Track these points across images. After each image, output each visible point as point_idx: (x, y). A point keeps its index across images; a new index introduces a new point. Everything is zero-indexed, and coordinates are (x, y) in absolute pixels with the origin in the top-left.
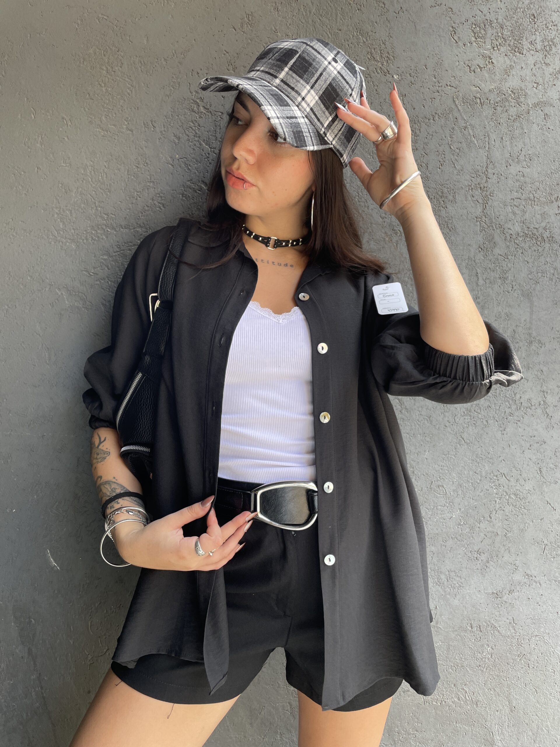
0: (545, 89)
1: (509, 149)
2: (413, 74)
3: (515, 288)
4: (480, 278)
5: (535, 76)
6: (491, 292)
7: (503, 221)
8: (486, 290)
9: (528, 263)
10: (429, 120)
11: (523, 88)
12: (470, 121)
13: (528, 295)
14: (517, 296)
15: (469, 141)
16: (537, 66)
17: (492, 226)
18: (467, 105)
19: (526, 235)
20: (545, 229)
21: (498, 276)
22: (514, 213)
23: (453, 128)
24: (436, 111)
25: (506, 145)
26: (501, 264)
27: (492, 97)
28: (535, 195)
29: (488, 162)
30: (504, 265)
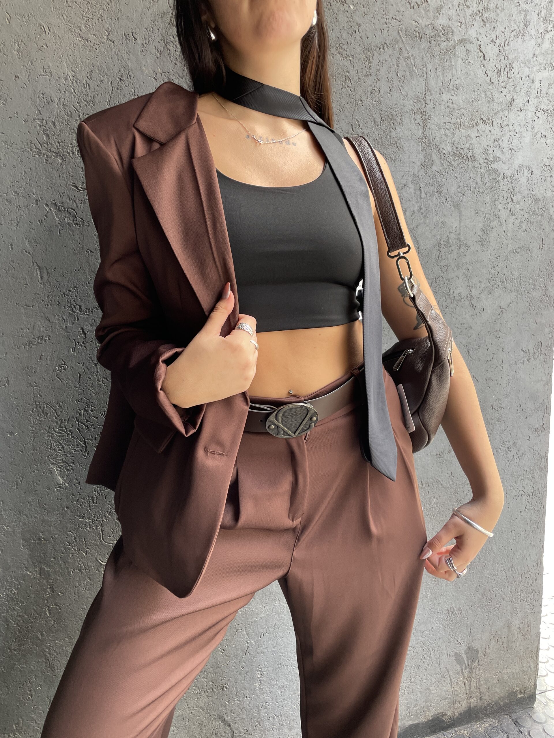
0: (466, 28)
1: (442, 79)
2: (365, 6)
3: (448, 200)
4: (423, 192)
5: (459, 16)
6: (431, 204)
7: (438, 142)
8: (427, 202)
9: (457, 178)
10: (380, 49)
11: (451, 25)
12: (411, 52)
13: (457, 206)
14: (449, 207)
15: (411, 70)
16: (461, 7)
17: (430, 146)
18: (409, 37)
19: (455, 155)
20: (469, 149)
21: (435, 190)
22: (446, 136)
23: (399, 58)
24: (384, 41)
25: (439, 75)
26: (437, 180)
27: (428, 32)
28: (461, 120)
29: (426, 90)
30: (439, 181)
